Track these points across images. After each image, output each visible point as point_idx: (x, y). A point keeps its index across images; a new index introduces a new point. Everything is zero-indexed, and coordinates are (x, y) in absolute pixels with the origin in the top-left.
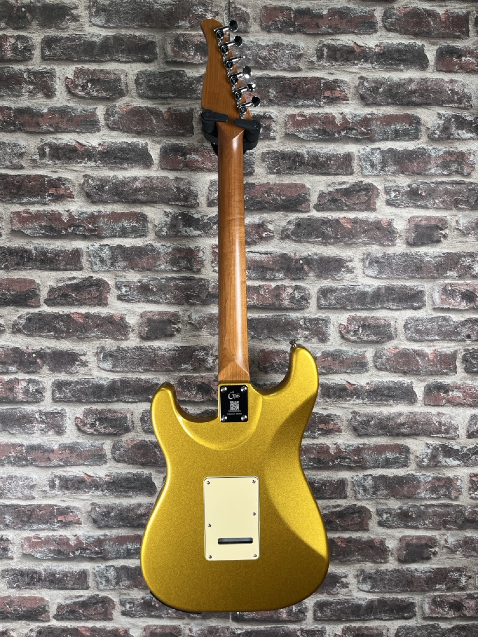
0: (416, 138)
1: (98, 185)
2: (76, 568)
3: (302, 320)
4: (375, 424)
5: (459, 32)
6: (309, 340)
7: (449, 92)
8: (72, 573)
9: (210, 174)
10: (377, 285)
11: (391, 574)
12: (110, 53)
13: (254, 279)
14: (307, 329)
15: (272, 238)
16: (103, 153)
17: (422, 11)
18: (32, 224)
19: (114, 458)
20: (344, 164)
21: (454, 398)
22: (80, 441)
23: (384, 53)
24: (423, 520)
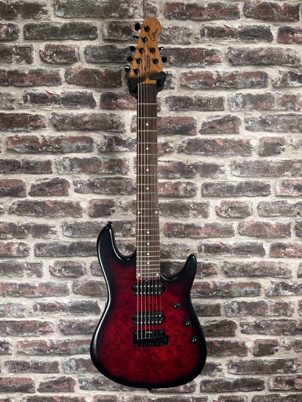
0: (265, 87)
1: (61, 119)
2: (51, 360)
3: (192, 204)
4: (239, 270)
5: (292, 17)
6: (196, 216)
7: (286, 57)
8: (48, 363)
9: (133, 111)
10: (240, 181)
11: (249, 363)
12: (67, 34)
13: (161, 178)
14: (195, 209)
15: (173, 151)
16: (64, 99)
17: (269, 4)
18: (20, 145)
19: (74, 292)
20: (219, 104)
21: (289, 252)
22: (53, 281)
23: (244, 32)
24: (269, 329)
